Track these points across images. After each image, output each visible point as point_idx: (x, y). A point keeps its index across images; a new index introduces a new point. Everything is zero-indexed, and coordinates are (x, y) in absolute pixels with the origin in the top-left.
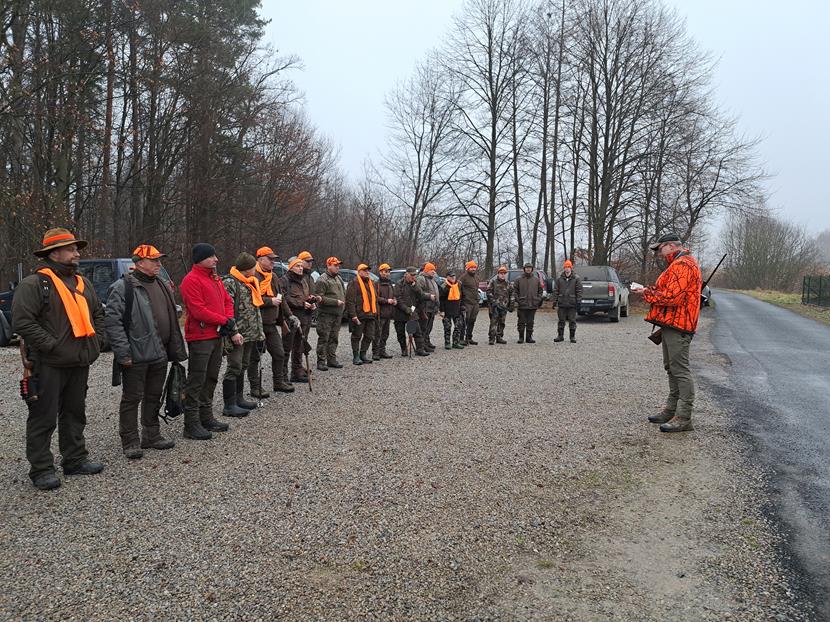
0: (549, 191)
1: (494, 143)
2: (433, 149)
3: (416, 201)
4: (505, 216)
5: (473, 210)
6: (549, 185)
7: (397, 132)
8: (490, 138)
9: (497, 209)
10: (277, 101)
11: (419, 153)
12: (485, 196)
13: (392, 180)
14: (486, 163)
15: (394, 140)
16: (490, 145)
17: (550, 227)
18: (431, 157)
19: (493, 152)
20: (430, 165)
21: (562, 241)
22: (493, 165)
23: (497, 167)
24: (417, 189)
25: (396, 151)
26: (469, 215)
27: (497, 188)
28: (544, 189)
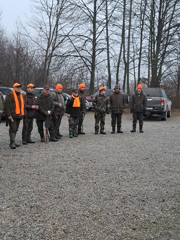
0: (126, 44)
1: (95, 13)
2: (58, 16)
3: (48, 47)
4: (101, 57)
5: (83, 53)
6: (126, 40)
7: (37, 4)
8: (93, 10)
9: (97, 53)
11: (50, 17)
12: (90, 45)
13: (34, 33)
14: (90, 25)
15: (34, 9)
16: (93, 14)
17: (127, 65)
18: (57, 21)
19: (95, 18)
20: (57, 25)
21: (133, 74)
22: (94, 26)
23: (97, 28)
24: (49, 39)
25: (36, 15)
26: (80, 56)
27: (97, 41)
28: (123, 42)
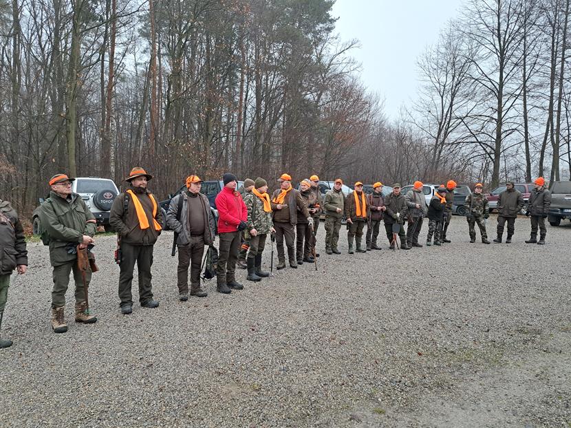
1: (501, 85)
2: (453, 95)
3: (439, 134)
4: (511, 141)
5: (481, 138)
6: (555, 114)
7: (425, 84)
8: (498, 81)
9: (503, 136)
10: (343, 71)
11: (442, 97)
12: (493, 126)
13: (419, 118)
15: (422, 90)
16: (498, 87)
17: (556, 147)
18: (452, 100)
19: (500, 92)
20: (451, 105)
21: (568, 160)
22: (500, 102)
23: (503, 103)
24: (440, 124)
25: (424, 97)
26: (478, 142)
27: (503, 120)
28: (551, 119)
